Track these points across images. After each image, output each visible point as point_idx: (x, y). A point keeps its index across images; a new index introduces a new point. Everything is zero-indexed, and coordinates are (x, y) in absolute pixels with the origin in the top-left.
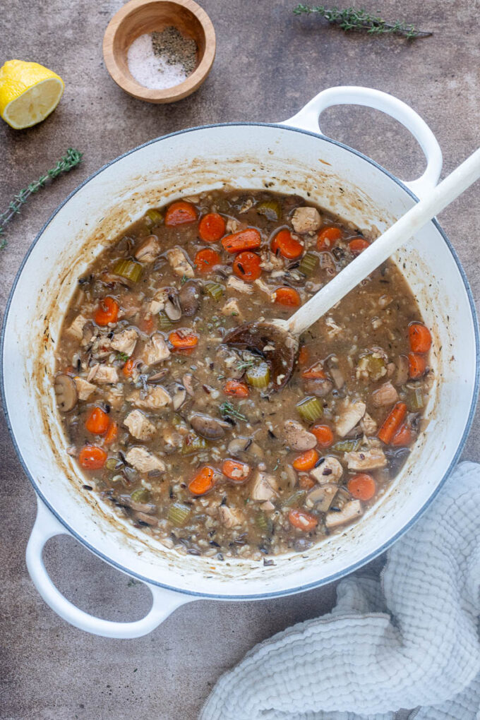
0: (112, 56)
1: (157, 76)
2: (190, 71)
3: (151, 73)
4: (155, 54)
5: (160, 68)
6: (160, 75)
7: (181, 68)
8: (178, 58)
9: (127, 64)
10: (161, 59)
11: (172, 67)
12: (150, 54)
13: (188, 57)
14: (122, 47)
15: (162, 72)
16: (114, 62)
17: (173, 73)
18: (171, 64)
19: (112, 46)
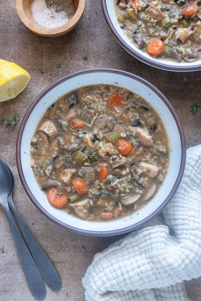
0: (23, 11)
1: (51, 20)
2: (71, 15)
3: (47, 19)
4: (48, 7)
5: (52, 15)
6: (52, 19)
7: (65, 14)
8: (62, 8)
9: (32, 15)
10: (52, 10)
11: (59, 13)
12: (44, 7)
13: (68, 6)
14: (28, 5)
15: (54, 18)
16: (25, 15)
17: (60, 17)
18: (59, 12)
19: (22, 5)
